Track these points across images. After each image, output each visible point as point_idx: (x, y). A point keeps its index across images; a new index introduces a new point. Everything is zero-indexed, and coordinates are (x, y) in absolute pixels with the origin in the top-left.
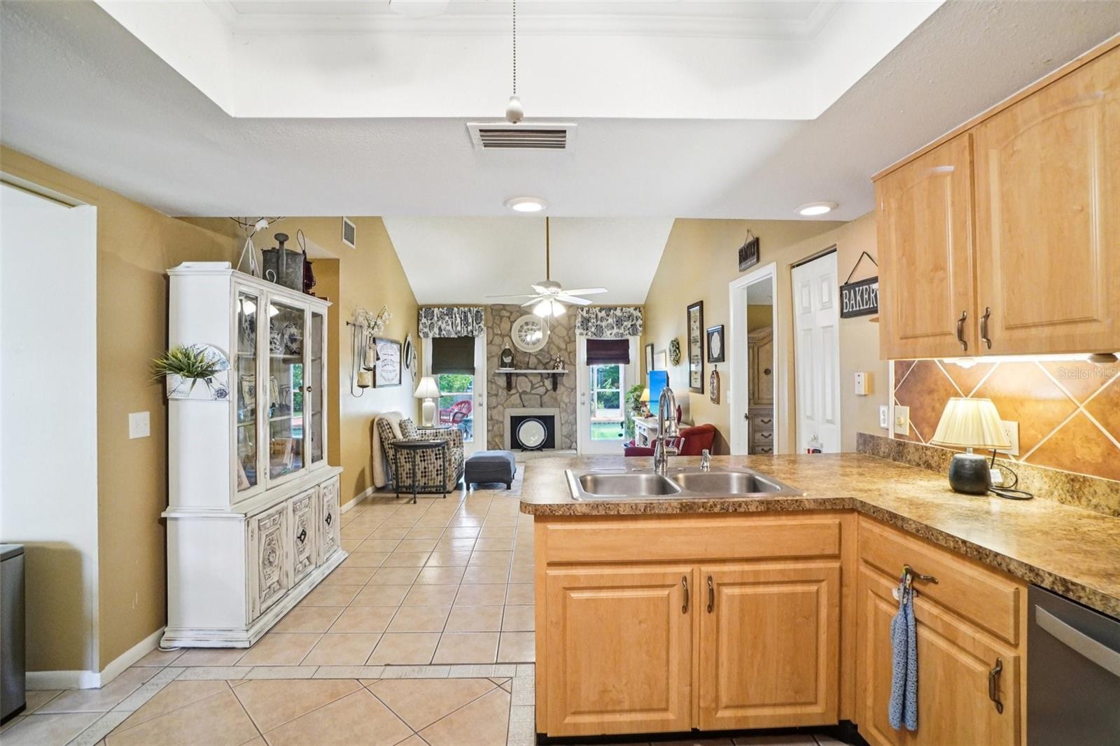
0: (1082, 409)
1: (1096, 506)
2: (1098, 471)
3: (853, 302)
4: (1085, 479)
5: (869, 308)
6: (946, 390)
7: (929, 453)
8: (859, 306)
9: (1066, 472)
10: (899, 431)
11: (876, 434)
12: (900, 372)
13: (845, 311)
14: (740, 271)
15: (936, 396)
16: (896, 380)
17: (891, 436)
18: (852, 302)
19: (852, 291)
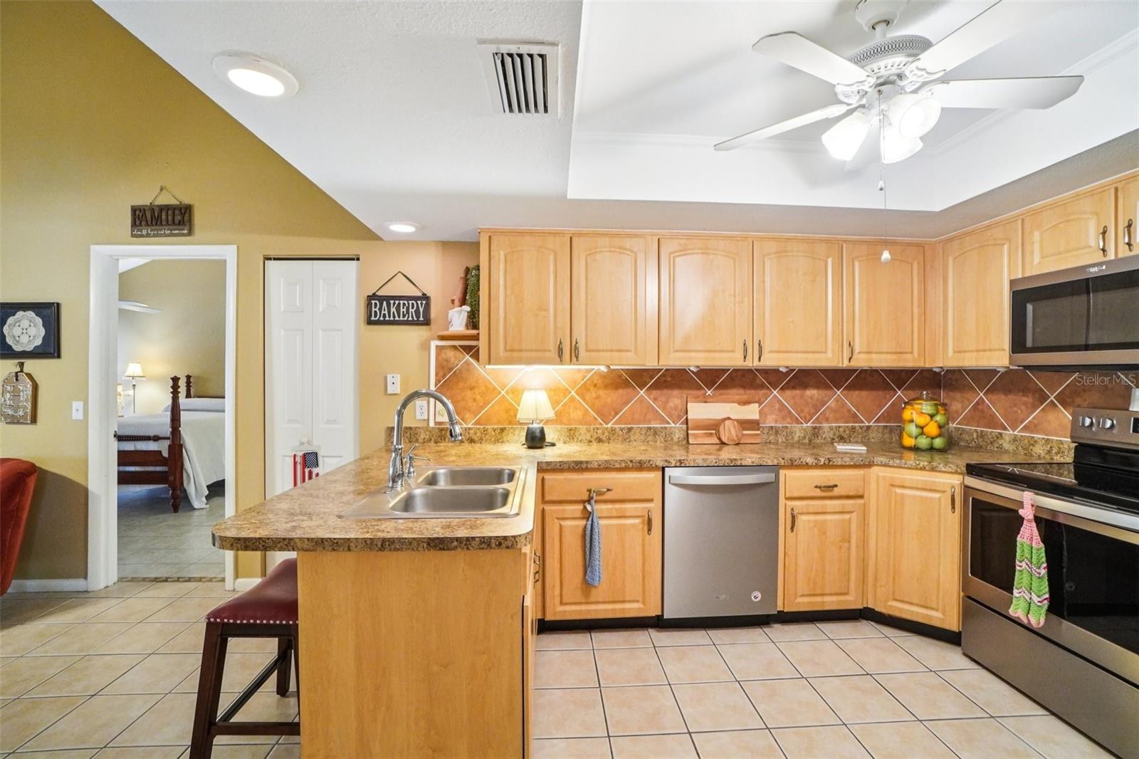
0: (573, 393)
1: (581, 441)
2: (581, 424)
3: (386, 312)
4: (576, 428)
5: (407, 320)
6: (486, 386)
7: (472, 432)
8: (394, 317)
9: (567, 426)
10: (438, 420)
11: (413, 425)
12: (441, 374)
13: (373, 318)
14: (133, 236)
15: (477, 391)
16: (436, 380)
17: (432, 424)
18: (383, 312)
19: (385, 303)
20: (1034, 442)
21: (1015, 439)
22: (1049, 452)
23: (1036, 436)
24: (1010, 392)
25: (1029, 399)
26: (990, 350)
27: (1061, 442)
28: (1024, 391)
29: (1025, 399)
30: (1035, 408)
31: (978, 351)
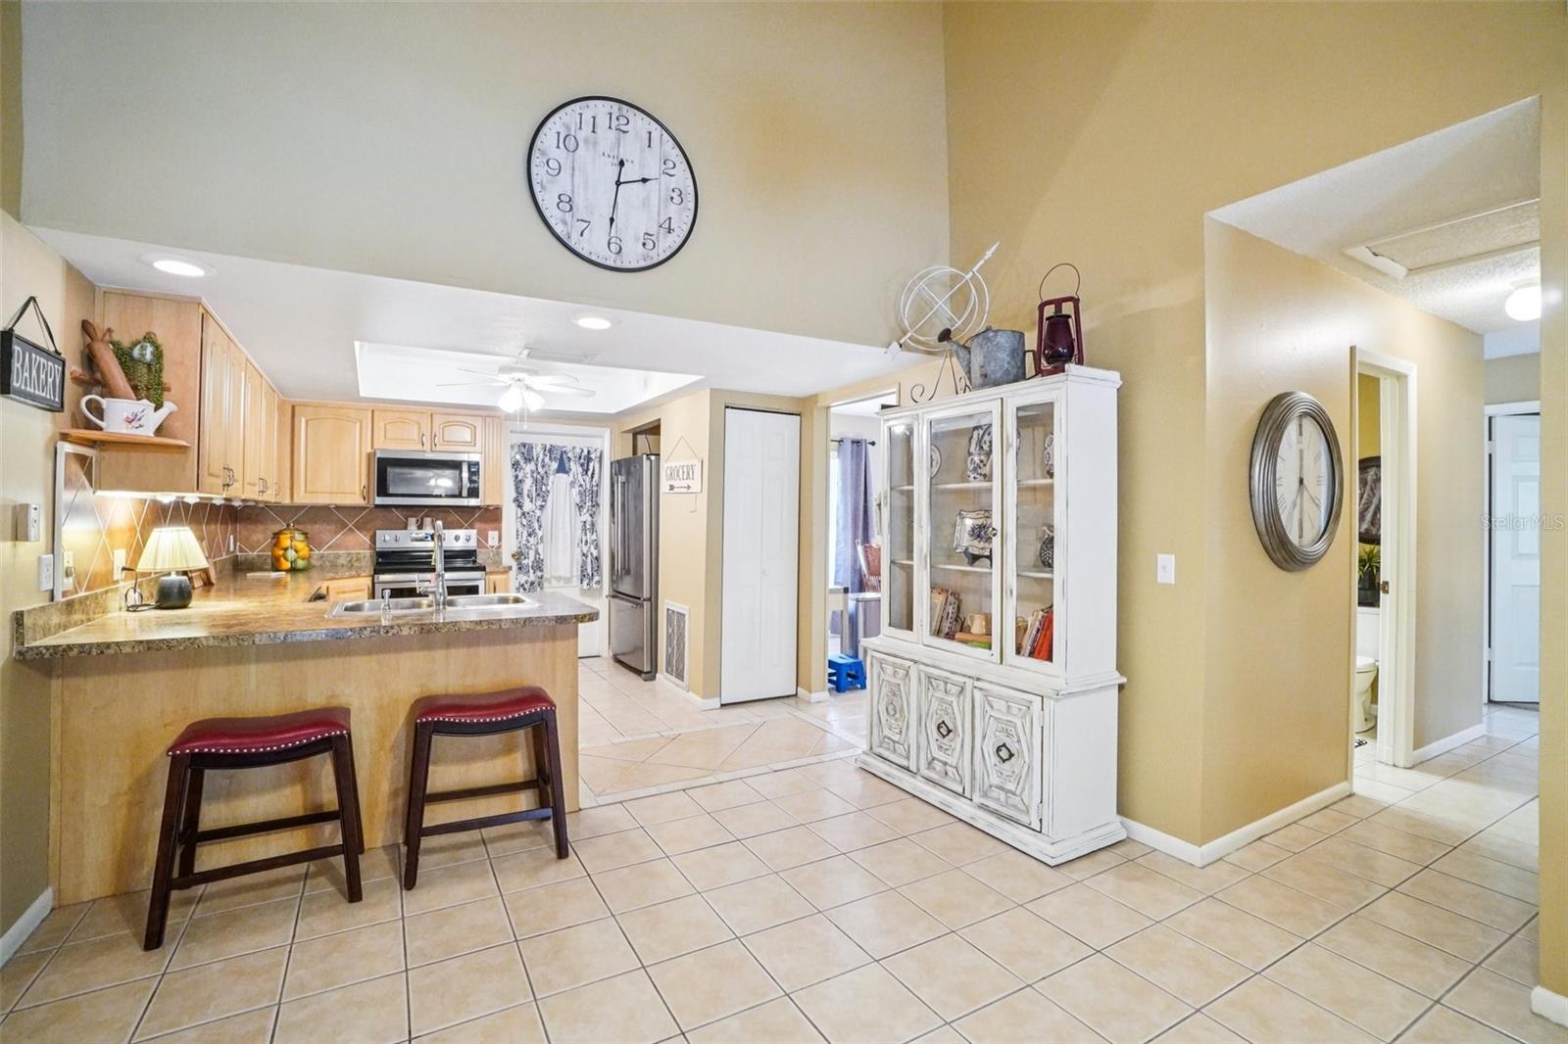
20: (338, 557)
21: (322, 556)
22: (350, 561)
23: (340, 552)
24: (316, 523)
25: (333, 527)
26: (344, 493)
27: (359, 554)
28: (328, 521)
29: (329, 527)
30: (336, 533)
31: (331, 493)
